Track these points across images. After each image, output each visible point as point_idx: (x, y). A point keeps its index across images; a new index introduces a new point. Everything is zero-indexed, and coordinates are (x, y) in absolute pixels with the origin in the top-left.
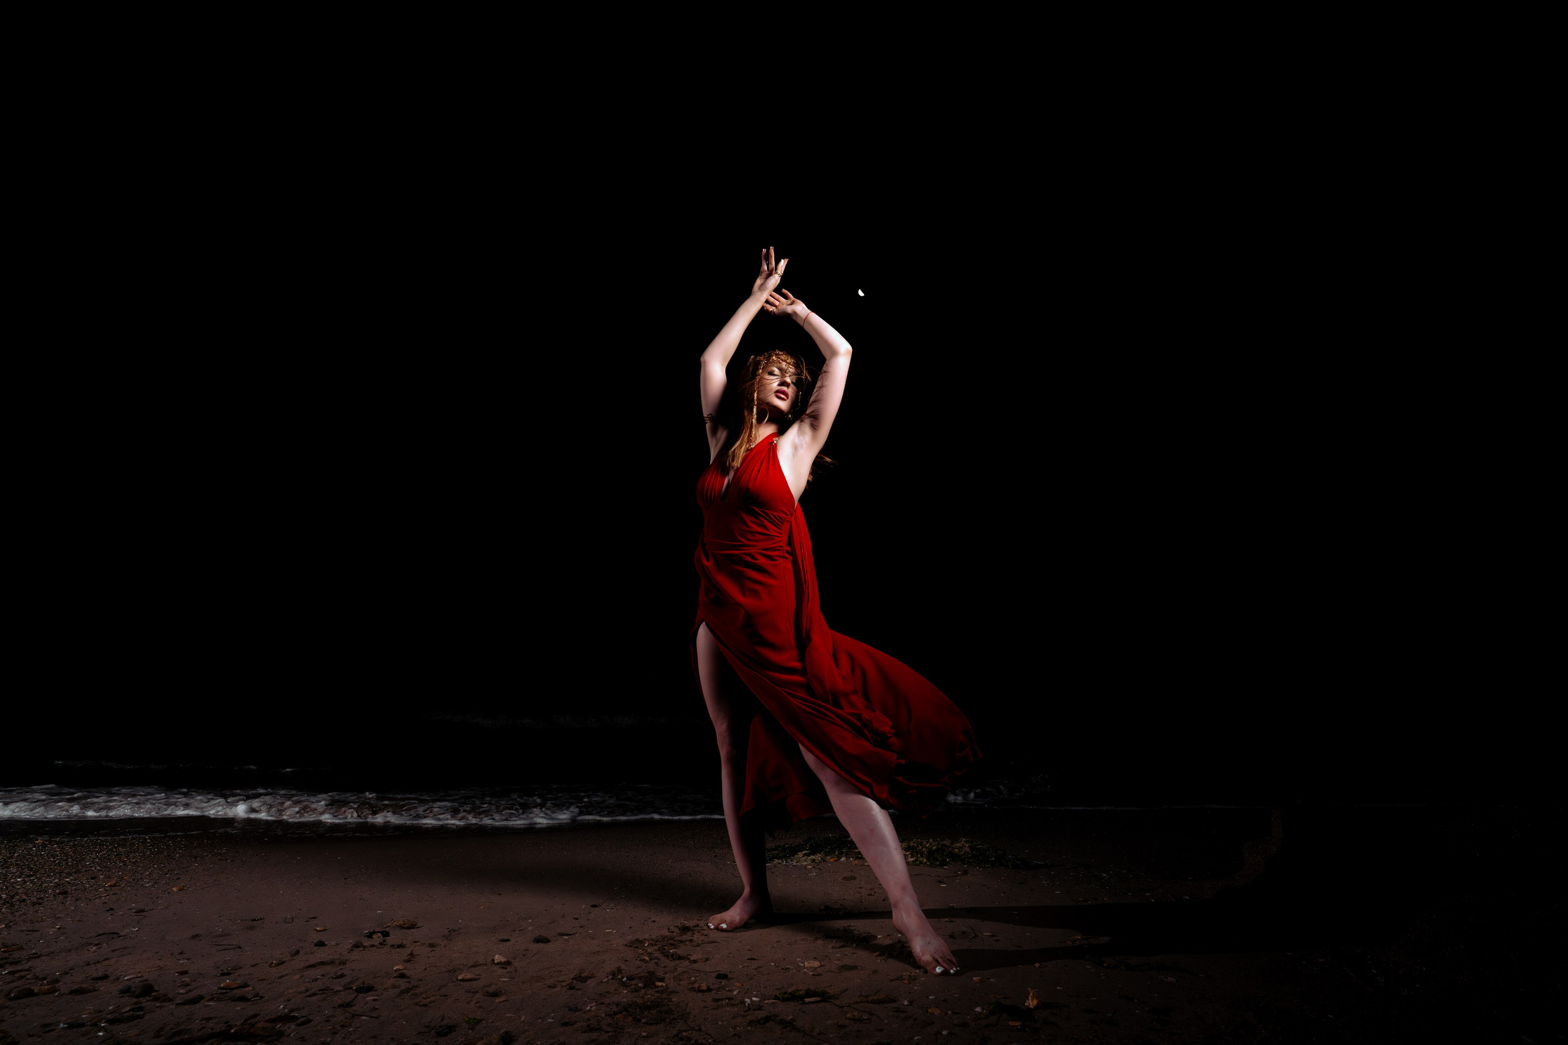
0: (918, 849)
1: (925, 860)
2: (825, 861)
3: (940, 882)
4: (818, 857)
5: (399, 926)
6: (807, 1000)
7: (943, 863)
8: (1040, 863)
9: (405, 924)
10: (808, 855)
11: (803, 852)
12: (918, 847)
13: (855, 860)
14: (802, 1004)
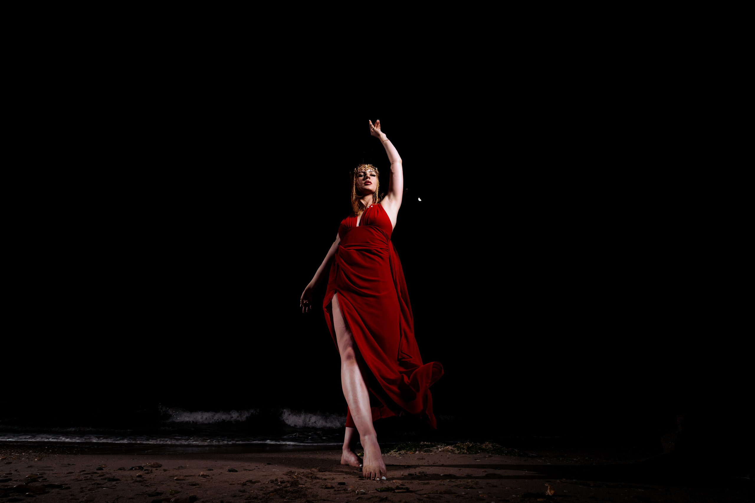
0: (461, 447)
1: (466, 451)
2: (406, 454)
3: (476, 460)
4: (403, 452)
5: (151, 466)
6: (396, 491)
7: (476, 453)
8: (534, 455)
9: (154, 465)
10: (397, 452)
11: (394, 450)
12: (461, 446)
13: (424, 453)
14: (393, 493)
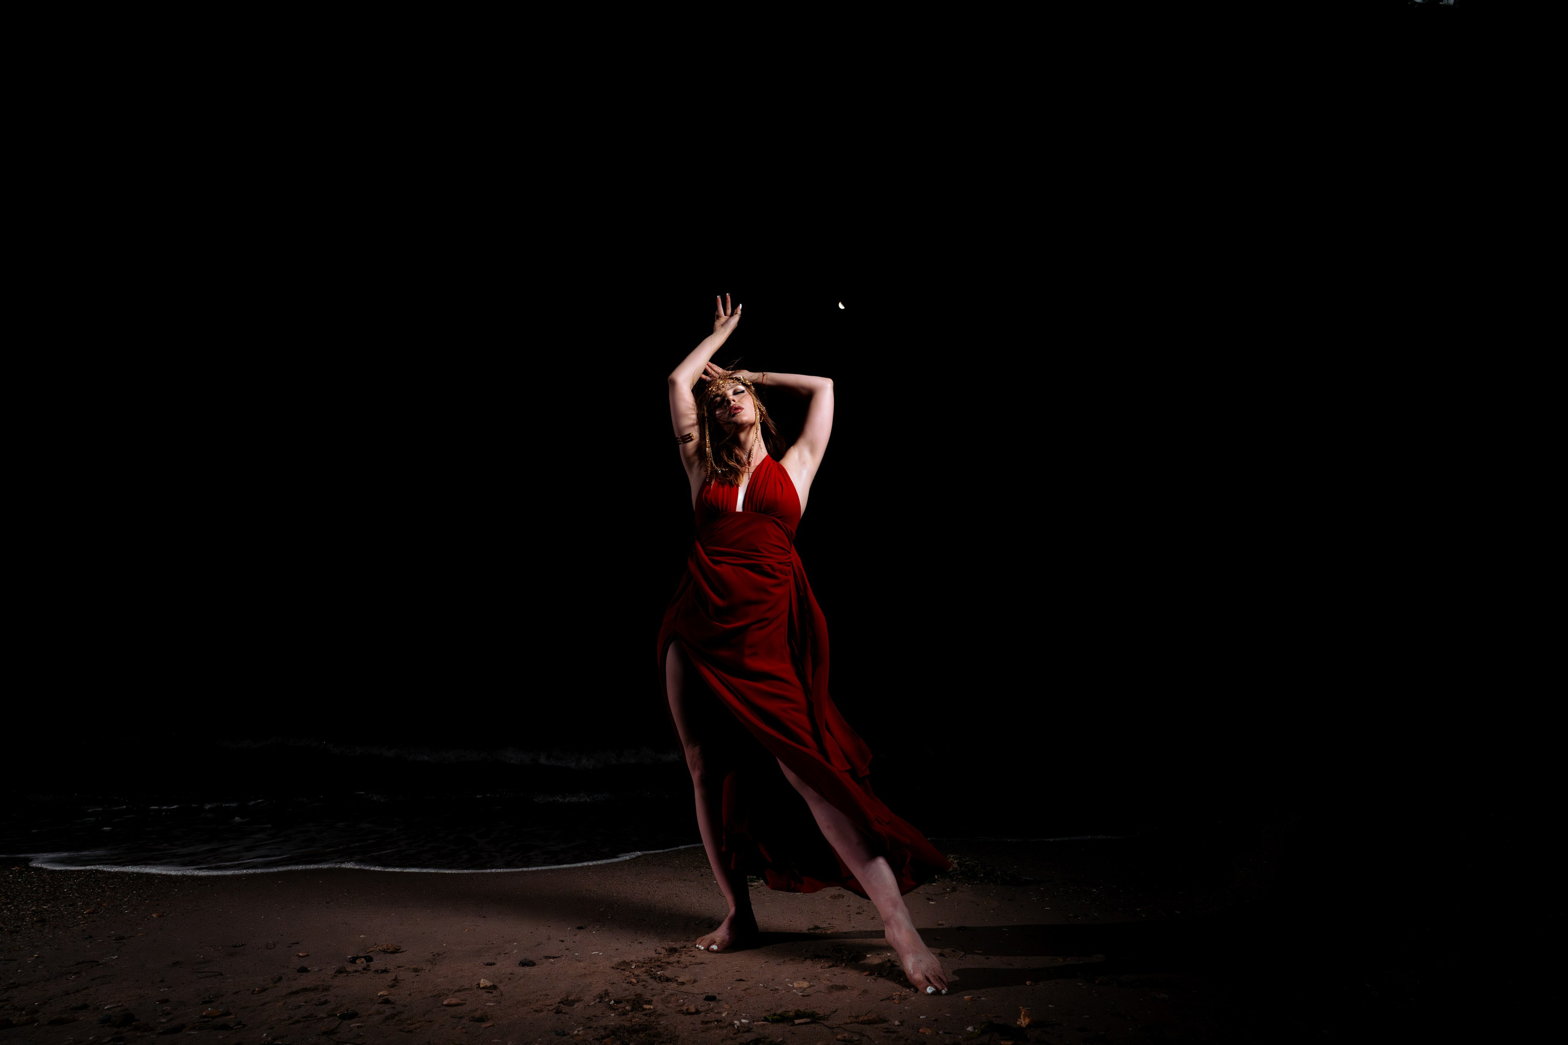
3: (929, 899)
5: (382, 951)
6: (797, 1021)
8: (1029, 879)
9: (389, 949)
14: (792, 1026)
